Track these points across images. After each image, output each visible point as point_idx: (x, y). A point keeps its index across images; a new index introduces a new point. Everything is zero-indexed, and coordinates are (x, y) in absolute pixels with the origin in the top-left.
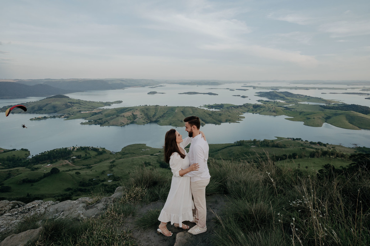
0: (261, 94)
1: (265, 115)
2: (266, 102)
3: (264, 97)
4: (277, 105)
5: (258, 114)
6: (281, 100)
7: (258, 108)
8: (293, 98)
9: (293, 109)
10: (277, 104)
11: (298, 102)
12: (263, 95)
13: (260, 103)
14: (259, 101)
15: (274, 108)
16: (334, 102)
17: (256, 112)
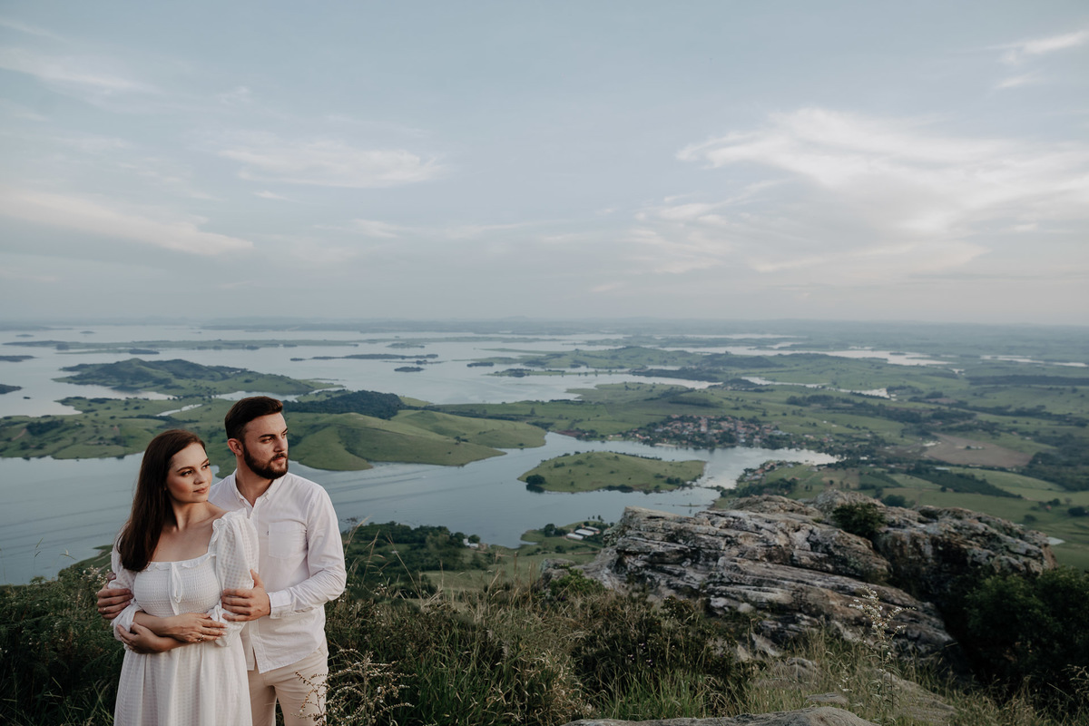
0: (85, 375)
1: (77, 458)
2: (95, 406)
3: (93, 383)
4: (136, 413)
5: (49, 459)
6: (158, 391)
7: (48, 434)
8: (199, 382)
9: (190, 421)
10: (137, 408)
11: (215, 393)
12: (92, 377)
13: (69, 411)
14: (65, 402)
15: (119, 426)
16: (320, 386)
17: (41, 452)
